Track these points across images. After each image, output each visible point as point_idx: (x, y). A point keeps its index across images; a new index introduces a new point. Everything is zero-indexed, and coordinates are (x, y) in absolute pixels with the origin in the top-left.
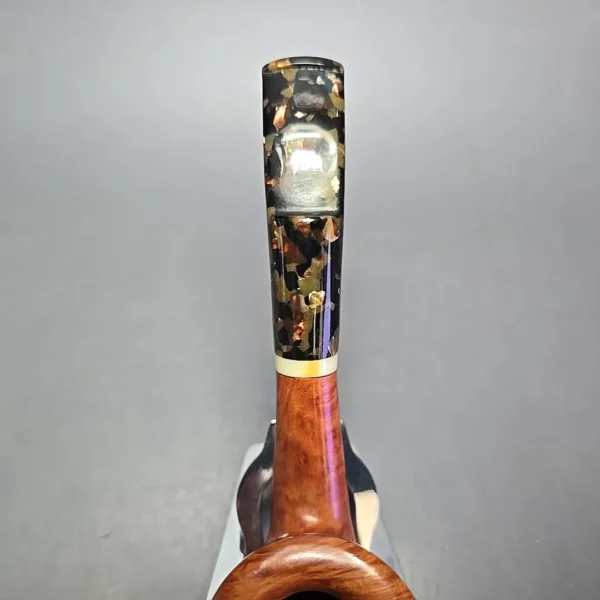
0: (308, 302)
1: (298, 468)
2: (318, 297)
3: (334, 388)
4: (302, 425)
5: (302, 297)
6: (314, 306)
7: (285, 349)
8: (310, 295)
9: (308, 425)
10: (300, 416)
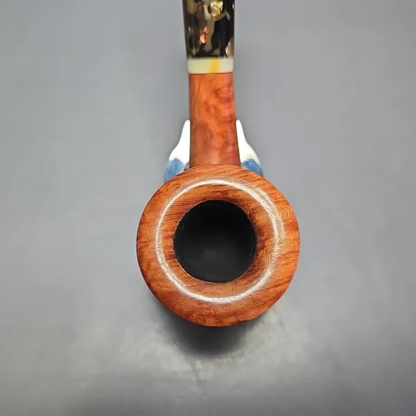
0: (210, 10)
1: (205, 142)
2: (217, 7)
3: (230, 84)
4: (208, 110)
5: (206, 8)
6: (214, 15)
7: (194, 51)
8: (212, 5)
9: (212, 110)
10: (206, 103)
